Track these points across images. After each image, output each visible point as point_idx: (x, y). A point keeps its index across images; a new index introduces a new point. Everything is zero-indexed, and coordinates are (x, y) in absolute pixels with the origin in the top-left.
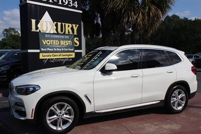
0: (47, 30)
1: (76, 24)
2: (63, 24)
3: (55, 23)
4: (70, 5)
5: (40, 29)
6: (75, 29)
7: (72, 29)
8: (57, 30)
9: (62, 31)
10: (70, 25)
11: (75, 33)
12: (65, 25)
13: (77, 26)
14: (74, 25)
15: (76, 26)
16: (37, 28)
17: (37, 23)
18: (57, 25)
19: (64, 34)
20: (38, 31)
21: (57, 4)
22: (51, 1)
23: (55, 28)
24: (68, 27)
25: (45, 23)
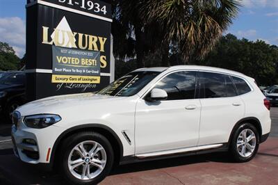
2: (86, 36)
3: (75, 33)
5: (53, 40)
6: (102, 44)
7: (98, 43)
8: (77, 43)
9: (84, 45)
10: (96, 38)
11: (102, 50)
12: (88, 37)
13: (105, 39)
14: (101, 39)
15: (103, 40)
16: (50, 39)
17: (50, 32)
18: (77, 37)
19: (87, 50)
20: (51, 43)
21: (78, 8)
22: (70, 3)
23: (75, 40)
24: (92, 40)
25: (61, 33)
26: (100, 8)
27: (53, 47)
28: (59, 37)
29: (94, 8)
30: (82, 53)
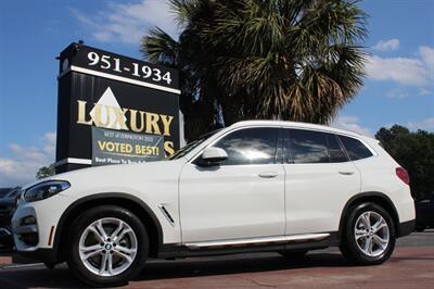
0: (108, 123)
1: (168, 114)
2: (142, 113)
3: (126, 110)
4: (157, 78)
5: (93, 119)
6: (167, 125)
7: (160, 123)
8: (128, 123)
9: (138, 126)
10: (156, 117)
11: (167, 132)
12: (145, 115)
13: (171, 118)
14: (164, 117)
15: (168, 119)
16: (88, 118)
17: (89, 108)
18: (128, 115)
19: (144, 132)
20: (90, 123)
21: (129, 75)
22: (117, 69)
23: (125, 119)
24: (151, 120)
25: (104, 110)
26: (162, 75)
27: (93, 129)
28: (102, 115)
30: (136, 137)
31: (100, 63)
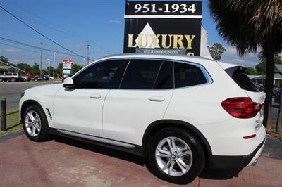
0: (146, 45)
1: (191, 34)
2: (170, 36)
3: (158, 36)
6: (189, 41)
7: (185, 41)
8: (160, 44)
10: (182, 37)
11: (189, 46)
12: (173, 37)
13: (193, 36)
14: (187, 37)
15: (191, 37)
17: (134, 38)
18: (160, 39)
19: (171, 48)
20: (135, 46)
22: (154, 11)
23: (158, 41)
24: (177, 40)
25: (144, 38)
26: (187, 8)
27: (137, 49)
28: (142, 41)
29: (180, 9)
31: (142, 9)
